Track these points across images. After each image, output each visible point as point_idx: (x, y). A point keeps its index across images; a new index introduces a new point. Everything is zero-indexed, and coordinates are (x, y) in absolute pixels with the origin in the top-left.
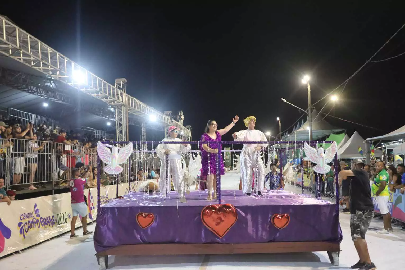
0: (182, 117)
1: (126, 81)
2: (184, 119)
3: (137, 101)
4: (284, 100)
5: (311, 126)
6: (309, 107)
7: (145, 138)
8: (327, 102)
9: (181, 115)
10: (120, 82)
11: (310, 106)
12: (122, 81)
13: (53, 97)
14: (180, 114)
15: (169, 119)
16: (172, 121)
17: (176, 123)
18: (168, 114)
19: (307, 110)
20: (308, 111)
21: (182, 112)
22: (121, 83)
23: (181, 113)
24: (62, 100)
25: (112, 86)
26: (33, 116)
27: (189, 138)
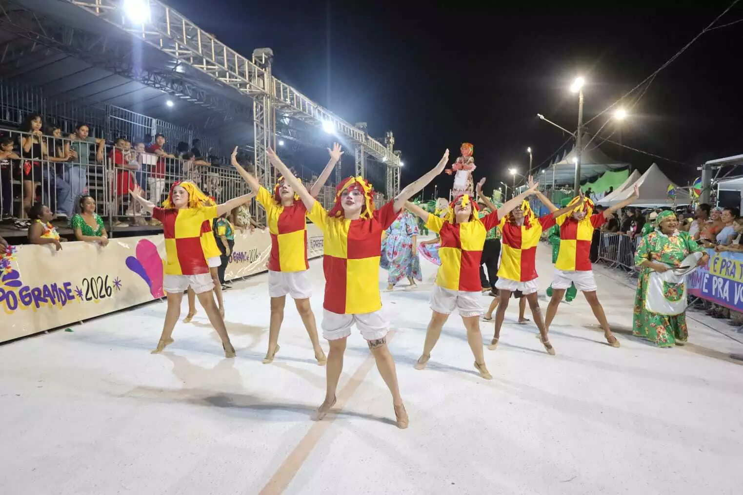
0: (392, 140)
1: (271, 52)
2: (394, 143)
3: (296, 93)
4: (542, 117)
5: (579, 156)
6: (579, 128)
7: (340, 168)
8: (607, 122)
9: (390, 138)
10: (260, 55)
11: (580, 125)
12: (264, 53)
13: (181, 92)
14: (388, 136)
15: (361, 135)
16: (367, 139)
17: (375, 144)
18: (362, 127)
19: (575, 132)
20: (576, 134)
21: (392, 134)
22: (262, 57)
23: (390, 134)
24: (198, 98)
25: (246, 61)
26: (154, 121)
27: (397, 170)
